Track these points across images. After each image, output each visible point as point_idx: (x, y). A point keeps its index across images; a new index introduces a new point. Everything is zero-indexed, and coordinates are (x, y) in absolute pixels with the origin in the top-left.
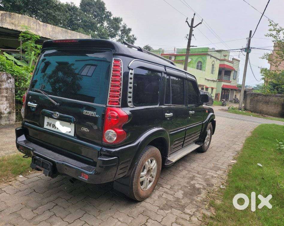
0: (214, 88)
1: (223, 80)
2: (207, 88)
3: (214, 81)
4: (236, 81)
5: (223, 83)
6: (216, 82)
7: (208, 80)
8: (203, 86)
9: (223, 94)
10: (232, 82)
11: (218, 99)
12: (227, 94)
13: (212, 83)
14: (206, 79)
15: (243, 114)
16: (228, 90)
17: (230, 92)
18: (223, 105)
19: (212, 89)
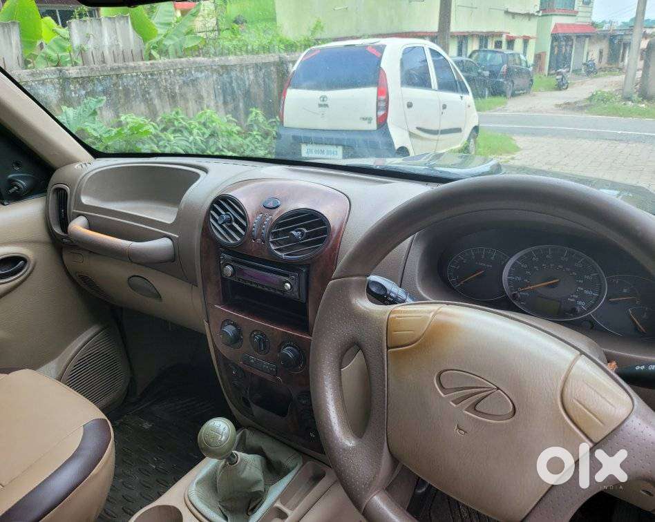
0: (529, 38)
1: (554, 11)
2: (511, 42)
3: (529, 16)
4: (590, 9)
5: (556, 20)
6: (537, 19)
7: (514, 15)
8: (500, 34)
9: (556, 53)
10: (580, 14)
11: (541, 69)
12: (566, 50)
13: (525, 22)
14: (507, 12)
15: (642, 114)
16: (568, 38)
17: (574, 46)
18: (560, 86)
19: (526, 41)
